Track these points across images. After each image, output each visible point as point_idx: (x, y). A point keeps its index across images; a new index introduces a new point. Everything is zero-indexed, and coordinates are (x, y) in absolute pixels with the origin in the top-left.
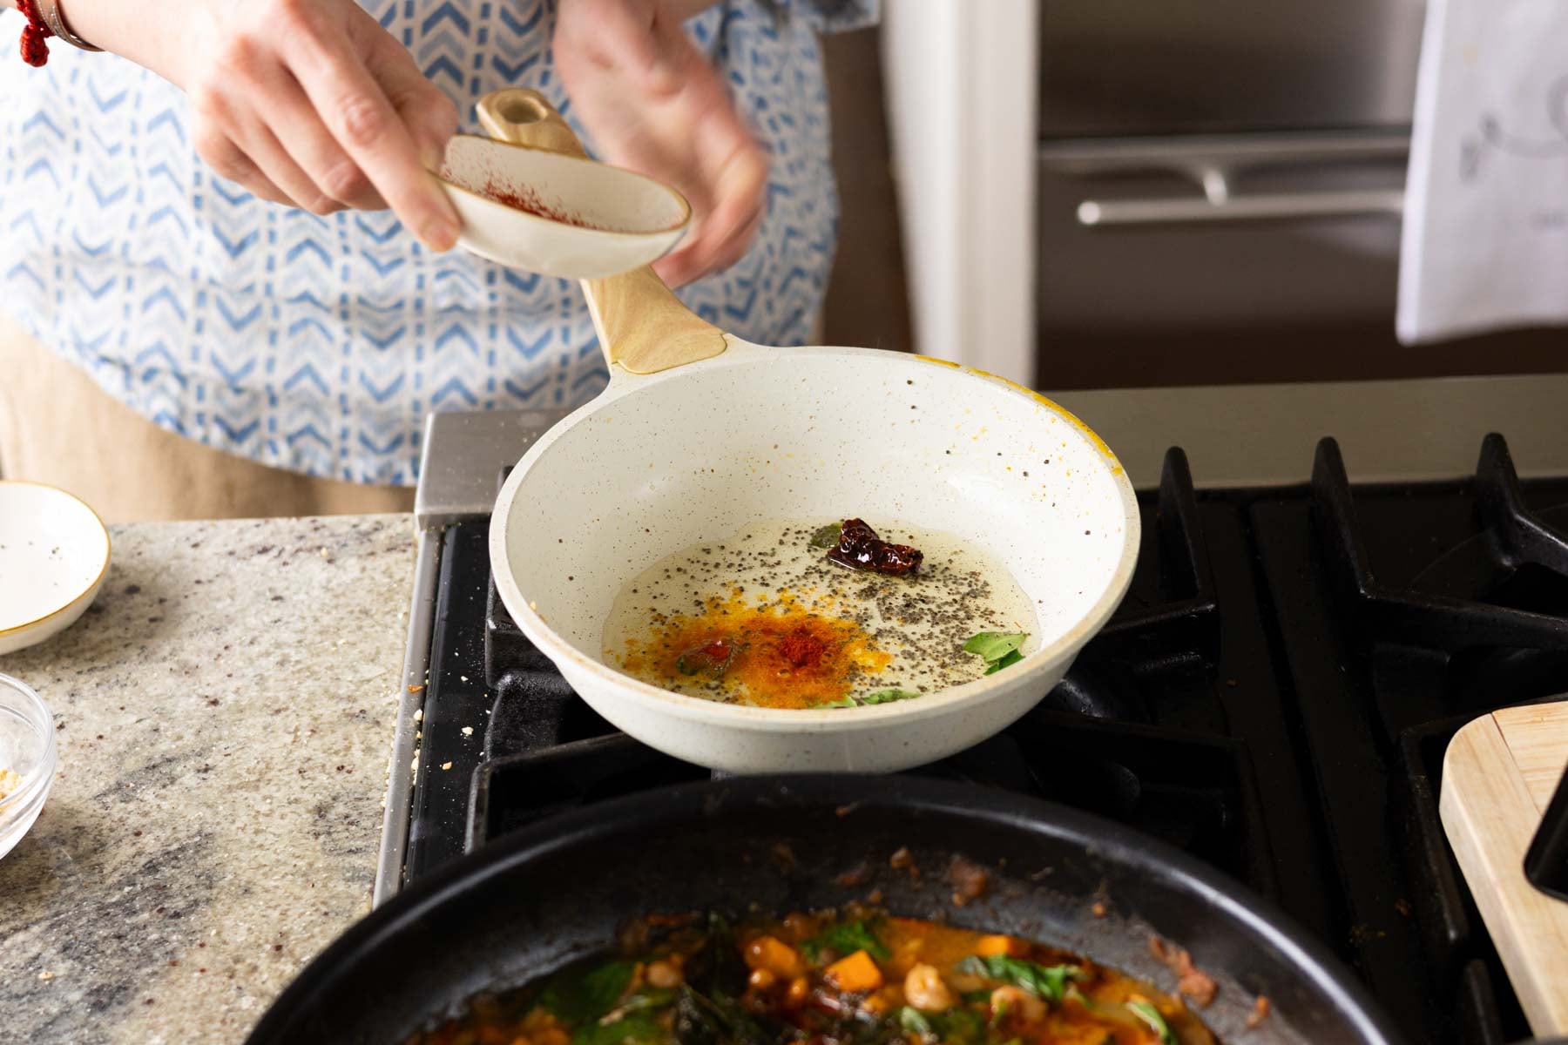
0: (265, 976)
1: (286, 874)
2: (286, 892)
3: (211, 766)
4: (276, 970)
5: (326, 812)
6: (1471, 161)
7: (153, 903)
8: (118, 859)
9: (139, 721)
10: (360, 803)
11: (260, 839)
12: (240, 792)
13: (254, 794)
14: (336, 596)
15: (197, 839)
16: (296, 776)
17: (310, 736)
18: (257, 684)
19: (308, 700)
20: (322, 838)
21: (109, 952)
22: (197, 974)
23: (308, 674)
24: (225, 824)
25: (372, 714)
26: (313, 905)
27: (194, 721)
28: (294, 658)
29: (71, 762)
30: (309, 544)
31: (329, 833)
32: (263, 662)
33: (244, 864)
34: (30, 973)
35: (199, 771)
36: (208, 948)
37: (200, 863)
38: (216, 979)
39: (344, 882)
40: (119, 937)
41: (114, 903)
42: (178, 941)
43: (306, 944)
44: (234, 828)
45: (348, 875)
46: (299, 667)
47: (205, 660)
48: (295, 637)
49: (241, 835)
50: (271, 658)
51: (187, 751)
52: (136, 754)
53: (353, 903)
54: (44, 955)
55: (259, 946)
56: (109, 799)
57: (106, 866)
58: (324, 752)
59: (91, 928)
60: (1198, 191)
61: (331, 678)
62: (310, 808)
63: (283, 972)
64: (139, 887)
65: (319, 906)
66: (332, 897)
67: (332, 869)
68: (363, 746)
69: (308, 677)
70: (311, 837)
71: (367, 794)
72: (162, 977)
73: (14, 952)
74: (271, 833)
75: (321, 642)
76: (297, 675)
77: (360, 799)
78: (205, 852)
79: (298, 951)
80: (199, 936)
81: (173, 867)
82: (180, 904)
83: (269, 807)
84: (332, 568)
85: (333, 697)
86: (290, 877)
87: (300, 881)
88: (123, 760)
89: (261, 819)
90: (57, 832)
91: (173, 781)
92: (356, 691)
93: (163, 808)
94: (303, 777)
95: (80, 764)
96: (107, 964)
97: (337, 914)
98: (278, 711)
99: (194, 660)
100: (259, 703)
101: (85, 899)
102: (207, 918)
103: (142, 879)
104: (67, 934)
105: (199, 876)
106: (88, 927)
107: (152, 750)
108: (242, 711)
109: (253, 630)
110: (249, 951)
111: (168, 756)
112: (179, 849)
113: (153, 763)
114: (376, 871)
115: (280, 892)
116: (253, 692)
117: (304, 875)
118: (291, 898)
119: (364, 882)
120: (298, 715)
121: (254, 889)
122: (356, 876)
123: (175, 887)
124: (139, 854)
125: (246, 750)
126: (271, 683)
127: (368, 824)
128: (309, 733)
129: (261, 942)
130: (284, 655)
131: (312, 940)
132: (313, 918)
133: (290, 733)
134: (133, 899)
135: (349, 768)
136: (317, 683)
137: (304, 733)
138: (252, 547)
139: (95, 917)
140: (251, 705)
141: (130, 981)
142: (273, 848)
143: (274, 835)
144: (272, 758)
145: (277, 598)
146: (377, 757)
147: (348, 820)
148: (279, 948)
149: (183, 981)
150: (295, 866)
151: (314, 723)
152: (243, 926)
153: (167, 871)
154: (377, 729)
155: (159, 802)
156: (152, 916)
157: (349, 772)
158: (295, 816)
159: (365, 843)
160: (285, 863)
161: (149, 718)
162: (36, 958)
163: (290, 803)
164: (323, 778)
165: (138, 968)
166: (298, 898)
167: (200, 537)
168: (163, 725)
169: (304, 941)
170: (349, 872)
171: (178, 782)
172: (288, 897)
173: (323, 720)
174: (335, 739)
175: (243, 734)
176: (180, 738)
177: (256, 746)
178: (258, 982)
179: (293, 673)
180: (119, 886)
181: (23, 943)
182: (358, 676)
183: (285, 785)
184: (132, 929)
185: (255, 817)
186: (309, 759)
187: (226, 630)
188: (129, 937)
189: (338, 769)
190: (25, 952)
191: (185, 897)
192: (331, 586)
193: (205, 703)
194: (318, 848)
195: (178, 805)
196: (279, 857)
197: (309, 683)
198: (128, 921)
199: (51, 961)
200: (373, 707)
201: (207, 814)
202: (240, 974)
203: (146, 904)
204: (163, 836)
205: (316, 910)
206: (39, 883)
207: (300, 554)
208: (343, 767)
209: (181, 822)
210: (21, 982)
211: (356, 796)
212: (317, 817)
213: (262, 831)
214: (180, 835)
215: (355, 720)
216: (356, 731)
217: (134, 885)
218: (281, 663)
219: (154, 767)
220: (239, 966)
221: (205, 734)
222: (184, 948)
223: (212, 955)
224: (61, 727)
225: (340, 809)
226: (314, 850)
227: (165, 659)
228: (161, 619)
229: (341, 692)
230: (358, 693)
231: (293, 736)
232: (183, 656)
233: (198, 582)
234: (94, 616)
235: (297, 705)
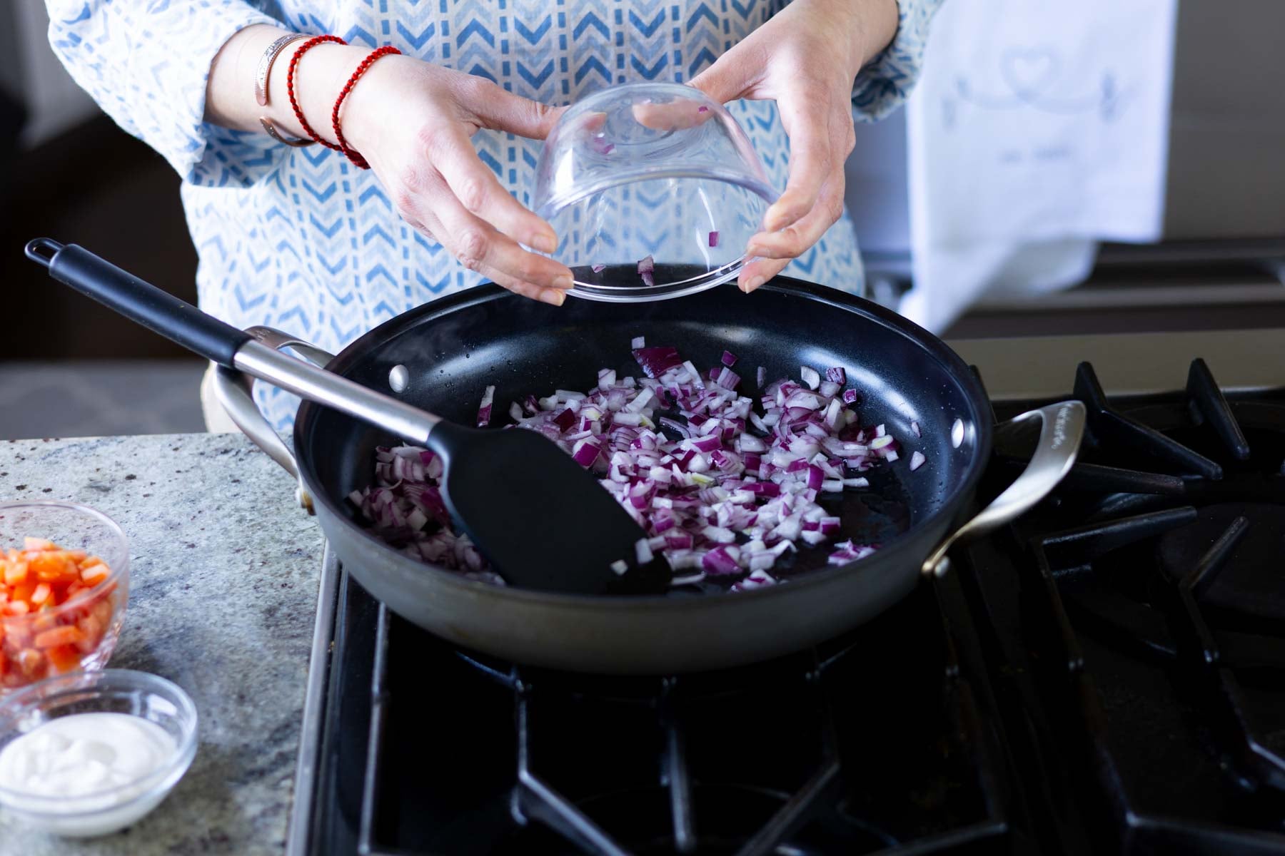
0: (233, 715)
1: (247, 651)
2: (246, 662)
3: (190, 585)
4: (241, 710)
5: (275, 612)
9: (138, 558)
10: (299, 607)
11: (227, 630)
12: (212, 601)
13: (222, 602)
14: (279, 479)
15: (181, 631)
16: (252, 590)
17: (262, 566)
18: (222, 534)
19: (259, 544)
20: (272, 629)
23: (259, 527)
24: (202, 621)
25: (306, 551)
26: (267, 670)
27: (177, 558)
28: (248, 518)
31: (277, 625)
32: (227, 520)
33: (216, 646)
35: (182, 589)
37: (184, 645)
39: (288, 655)
43: (262, 694)
44: (208, 623)
45: (292, 651)
46: (253, 523)
47: (184, 519)
48: (249, 505)
49: (213, 628)
50: (232, 518)
51: (173, 576)
53: (295, 668)
55: (228, 696)
58: (272, 575)
61: (276, 530)
62: (263, 610)
63: (246, 712)
65: (271, 670)
66: (280, 665)
67: (280, 648)
68: (300, 572)
69: (259, 529)
70: (264, 627)
71: (303, 600)
74: (235, 626)
75: (268, 508)
76: (251, 528)
77: (300, 604)
78: (187, 638)
79: (257, 698)
81: (165, 648)
83: (233, 610)
85: (277, 541)
86: (249, 653)
87: (256, 655)
89: (228, 617)
91: (163, 595)
92: (294, 537)
93: (156, 612)
94: (257, 591)
97: (284, 675)
98: (238, 551)
99: (177, 520)
100: (224, 546)
105: (184, 654)
107: (147, 576)
108: (212, 551)
109: (219, 500)
111: (159, 580)
112: (169, 637)
113: (148, 584)
114: (311, 648)
115: (242, 663)
116: (220, 540)
117: (260, 651)
120: (252, 553)
125: (216, 575)
126: (232, 533)
127: (306, 619)
128: (261, 564)
129: (230, 693)
130: (241, 516)
131: (267, 692)
132: (266, 678)
133: (247, 564)
135: (290, 585)
136: (266, 533)
137: (258, 564)
138: (216, 450)
140: (219, 547)
142: (237, 635)
143: (238, 627)
144: (234, 580)
145: (235, 481)
146: (310, 578)
147: (291, 617)
148: (242, 697)
150: (253, 646)
151: (264, 557)
153: (160, 651)
154: (310, 561)
155: (153, 608)
157: (291, 587)
158: (252, 615)
159: (303, 631)
160: (246, 645)
161: (144, 556)
163: (249, 607)
164: (271, 592)
166: (255, 666)
167: (179, 444)
168: (155, 560)
170: (291, 648)
171: (168, 595)
172: (248, 665)
173: (271, 555)
174: (280, 567)
175: (213, 565)
176: (167, 568)
177: (223, 572)
178: (228, 719)
179: (248, 527)
182: (296, 528)
183: (245, 596)
185: (223, 616)
186: (261, 580)
187: (200, 501)
189: (283, 586)
192: (274, 473)
193: (185, 546)
194: (269, 634)
195: (167, 610)
196: (242, 641)
197: (260, 533)
200: (307, 547)
201: (189, 615)
202: (214, 714)
204: (157, 629)
205: (270, 673)
207: (252, 453)
208: (286, 585)
209: (170, 622)
211: (296, 602)
212: (268, 616)
213: (229, 625)
214: (167, 629)
215: (293, 555)
216: (295, 562)
218: (240, 521)
219: (149, 586)
221: (186, 566)
225: (285, 610)
226: (266, 636)
227: (155, 520)
228: (152, 495)
229: (283, 538)
230: (295, 539)
231: (249, 566)
232: (168, 518)
233: (178, 472)
234: (103, 493)
235: (252, 547)
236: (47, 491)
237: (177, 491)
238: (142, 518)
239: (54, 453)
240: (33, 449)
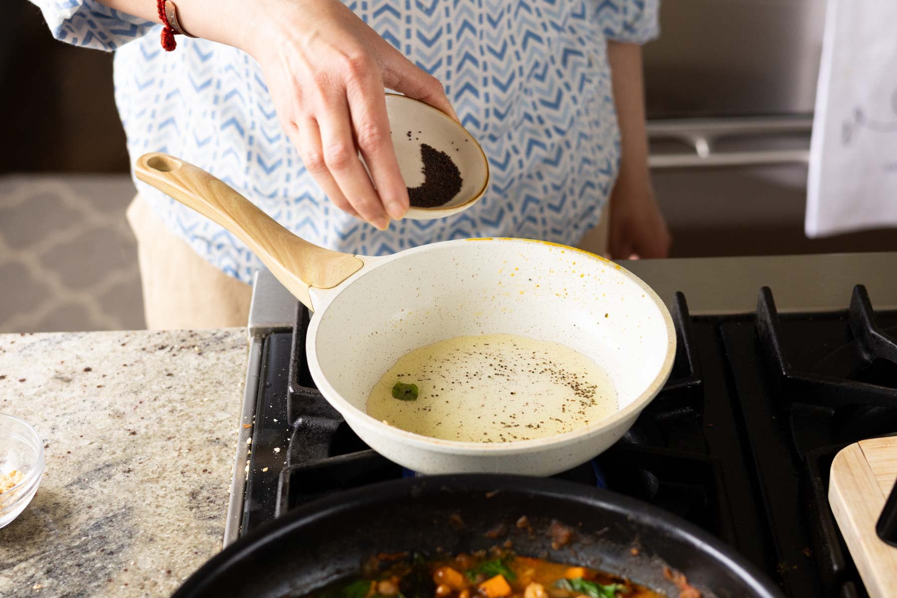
0: (161, 588)
1: (174, 530)
2: (173, 541)
3: (131, 469)
4: (168, 584)
5: (197, 495)
6: (847, 133)
7: (98, 546)
8: (79, 521)
9: (91, 444)
10: (216, 491)
11: (159, 511)
12: (148, 484)
13: (155, 485)
14: (203, 374)
15: (123, 510)
16: (180, 475)
17: (188, 453)
18: (158, 423)
19: (187, 432)
20: (194, 510)
21: (73, 574)
22: (123, 587)
23: (187, 417)
24: (139, 502)
25: (223, 440)
26: (189, 548)
27: (122, 444)
28: (179, 409)
29: (52, 466)
30: (188, 344)
31: (198, 507)
32: (161, 410)
33: (150, 525)
34: (28, 586)
35: (125, 472)
36: (129, 572)
37: (125, 524)
38: (133, 590)
39: (206, 535)
40: (79, 565)
41: (76, 546)
42: (112, 568)
43: (185, 570)
44: (144, 504)
45: (209, 531)
46: (182, 413)
47: (128, 409)
48: (179, 397)
49: (148, 508)
50: (166, 409)
51: (118, 460)
52: (89, 462)
53: (211, 547)
54: (36, 575)
55: (158, 571)
56: (73, 488)
57: (72, 525)
58: (196, 462)
59: (63, 561)
60: (692, 150)
61: (200, 420)
62: (188, 493)
63: (171, 586)
64: (90, 537)
65: (192, 548)
66: (200, 543)
67: (200, 528)
68: (217, 459)
69: (187, 419)
70: (188, 510)
71: (220, 485)
72: (103, 588)
73: (19, 574)
74: (165, 507)
75: (195, 399)
76: (180, 418)
77: (216, 488)
78: (128, 518)
79: (180, 574)
80: (124, 565)
81: (110, 526)
82: (114, 547)
83: (164, 492)
84: (201, 357)
85: (201, 431)
86: (176, 532)
87: (182, 534)
88: (82, 465)
89: (160, 499)
90: (44, 506)
91: (110, 477)
92: (214, 427)
93: (105, 492)
94: (184, 476)
95: (58, 467)
96: (73, 581)
97: (203, 553)
98: (170, 438)
99: (122, 410)
100: (159, 434)
101: (59, 544)
102: (128, 555)
103: (92, 533)
104: (50, 563)
105: (124, 531)
106: (61, 560)
107: (98, 460)
108: (149, 438)
109: (156, 392)
110: (152, 574)
111: (107, 463)
112: (113, 516)
113: (98, 467)
114: (225, 529)
115: (170, 541)
116: (156, 427)
117: (184, 531)
118: (177, 544)
119: (218, 535)
120: (181, 441)
121: (155, 538)
122: (213, 532)
123: (111, 537)
124: (91, 518)
125: (151, 460)
126: (165, 423)
127: (221, 502)
128: (187, 451)
129: (159, 568)
130: (173, 406)
131: (188, 568)
132: (189, 555)
133: (176, 451)
134: (87, 544)
135: (209, 471)
136: (192, 423)
137: (185, 451)
138: (155, 346)
139: (66, 554)
140: (154, 435)
141: (85, 590)
142: (167, 516)
143: (167, 508)
144: (166, 465)
145: (169, 375)
146: (226, 464)
147: (209, 500)
148: (169, 572)
149: (115, 590)
150: (179, 526)
151: (190, 445)
152: (149, 560)
153: (106, 528)
154: (226, 449)
155: (101, 489)
156: (97, 554)
157: (210, 473)
158: (178, 497)
159: (218, 513)
160: (173, 524)
161: (97, 442)
162: (32, 577)
163: (176, 490)
164: (195, 476)
165: (89, 583)
166: (180, 544)
167: (126, 340)
168: (105, 446)
169: (184, 568)
170: (209, 529)
171: (113, 477)
172: (175, 543)
173: (195, 443)
174: (202, 454)
175: (150, 451)
176: (114, 453)
177: (157, 458)
178: (158, 591)
179: (178, 417)
180: (79, 536)
181: (25, 568)
182: (215, 418)
183: (174, 480)
184: (86, 561)
185: (156, 498)
186: (187, 466)
187: (141, 393)
188: (84, 565)
189: (204, 471)
190: (25, 573)
191: (116, 543)
192: (200, 368)
193: (128, 434)
194: (192, 515)
195: (113, 491)
196: (170, 521)
197: (187, 422)
198: (84, 557)
199: (41, 579)
200: (224, 436)
201: (130, 495)
202: (147, 587)
203: (94, 547)
204: (104, 509)
205: (191, 551)
206: (33, 534)
207: (183, 350)
208: (206, 470)
209: (114, 502)
210: (23, 591)
211: (214, 486)
212: (191, 498)
213: (161, 506)
214: (113, 508)
215: (213, 443)
216: (214, 449)
217: (88, 536)
218: (172, 411)
219: (99, 469)
220: (146, 582)
221: (128, 451)
222: (116, 572)
223: (132, 576)
224: (47, 447)
225: (205, 493)
226: (189, 517)
227: (105, 409)
228: (104, 386)
229: (205, 428)
230: (215, 428)
231: (178, 452)
232: (116, 407)
233: (125, 365)
234: (66, 384)
235: (180, 435)
236: (23, 381)
237: (124, 383)
238: (95, 407)
239: (29, 346)
240: (12, 343)
